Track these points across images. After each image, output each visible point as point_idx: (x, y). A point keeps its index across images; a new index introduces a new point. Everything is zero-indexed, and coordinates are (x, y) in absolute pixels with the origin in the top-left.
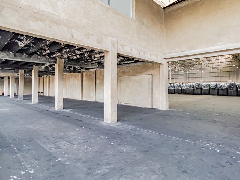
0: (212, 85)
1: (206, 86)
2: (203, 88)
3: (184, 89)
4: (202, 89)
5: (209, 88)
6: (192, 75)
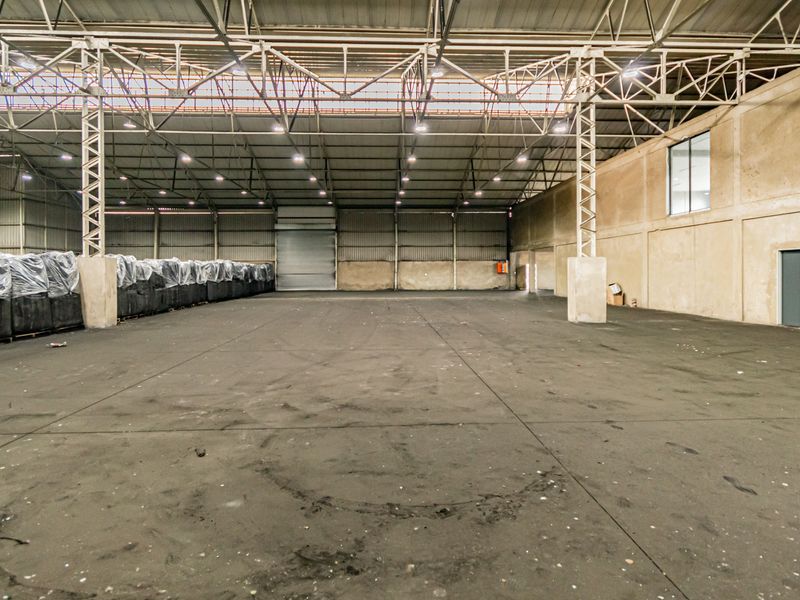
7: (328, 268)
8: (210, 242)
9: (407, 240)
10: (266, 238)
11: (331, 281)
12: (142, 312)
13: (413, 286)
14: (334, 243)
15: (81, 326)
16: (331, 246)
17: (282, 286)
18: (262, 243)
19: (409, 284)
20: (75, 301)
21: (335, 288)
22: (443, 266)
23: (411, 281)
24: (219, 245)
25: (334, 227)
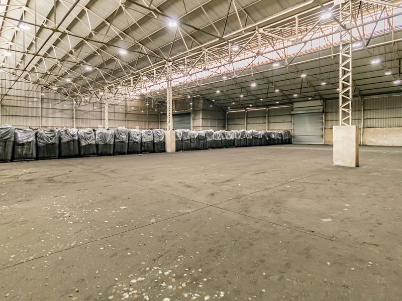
6: (83, 113)
7: (319, 133)
8: (265, 122)
9: (369, 115)
10: (288, 118)
11: (321, 139)
12: (193, 148)
13: (374, 143)
14: (322, 119)
15: (164, 151)
16: (321, 121)
17: (296, 142)
18: (287, 121)
19: (372, 142)
20: (163, 144)
21: (323, 143)
22: (399, 131)
23: (373, 140)
24: (269, 122)
25: (322, 111)
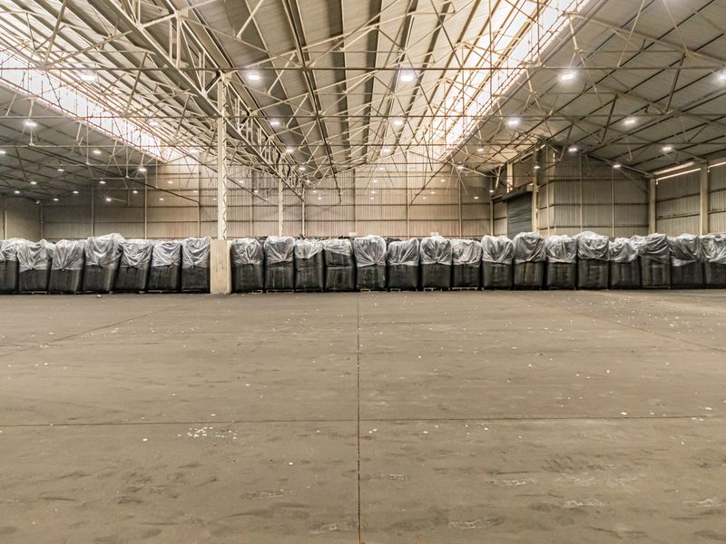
0: (589, 244)
1: (567, 249)
2: (553, 260)
3: (464, 266)
4: (545, 264)
5: (577, 258)
6: (319, 209)
